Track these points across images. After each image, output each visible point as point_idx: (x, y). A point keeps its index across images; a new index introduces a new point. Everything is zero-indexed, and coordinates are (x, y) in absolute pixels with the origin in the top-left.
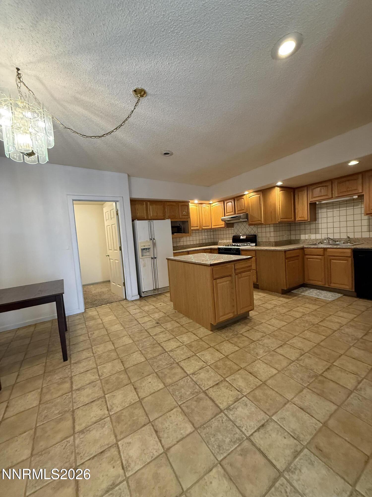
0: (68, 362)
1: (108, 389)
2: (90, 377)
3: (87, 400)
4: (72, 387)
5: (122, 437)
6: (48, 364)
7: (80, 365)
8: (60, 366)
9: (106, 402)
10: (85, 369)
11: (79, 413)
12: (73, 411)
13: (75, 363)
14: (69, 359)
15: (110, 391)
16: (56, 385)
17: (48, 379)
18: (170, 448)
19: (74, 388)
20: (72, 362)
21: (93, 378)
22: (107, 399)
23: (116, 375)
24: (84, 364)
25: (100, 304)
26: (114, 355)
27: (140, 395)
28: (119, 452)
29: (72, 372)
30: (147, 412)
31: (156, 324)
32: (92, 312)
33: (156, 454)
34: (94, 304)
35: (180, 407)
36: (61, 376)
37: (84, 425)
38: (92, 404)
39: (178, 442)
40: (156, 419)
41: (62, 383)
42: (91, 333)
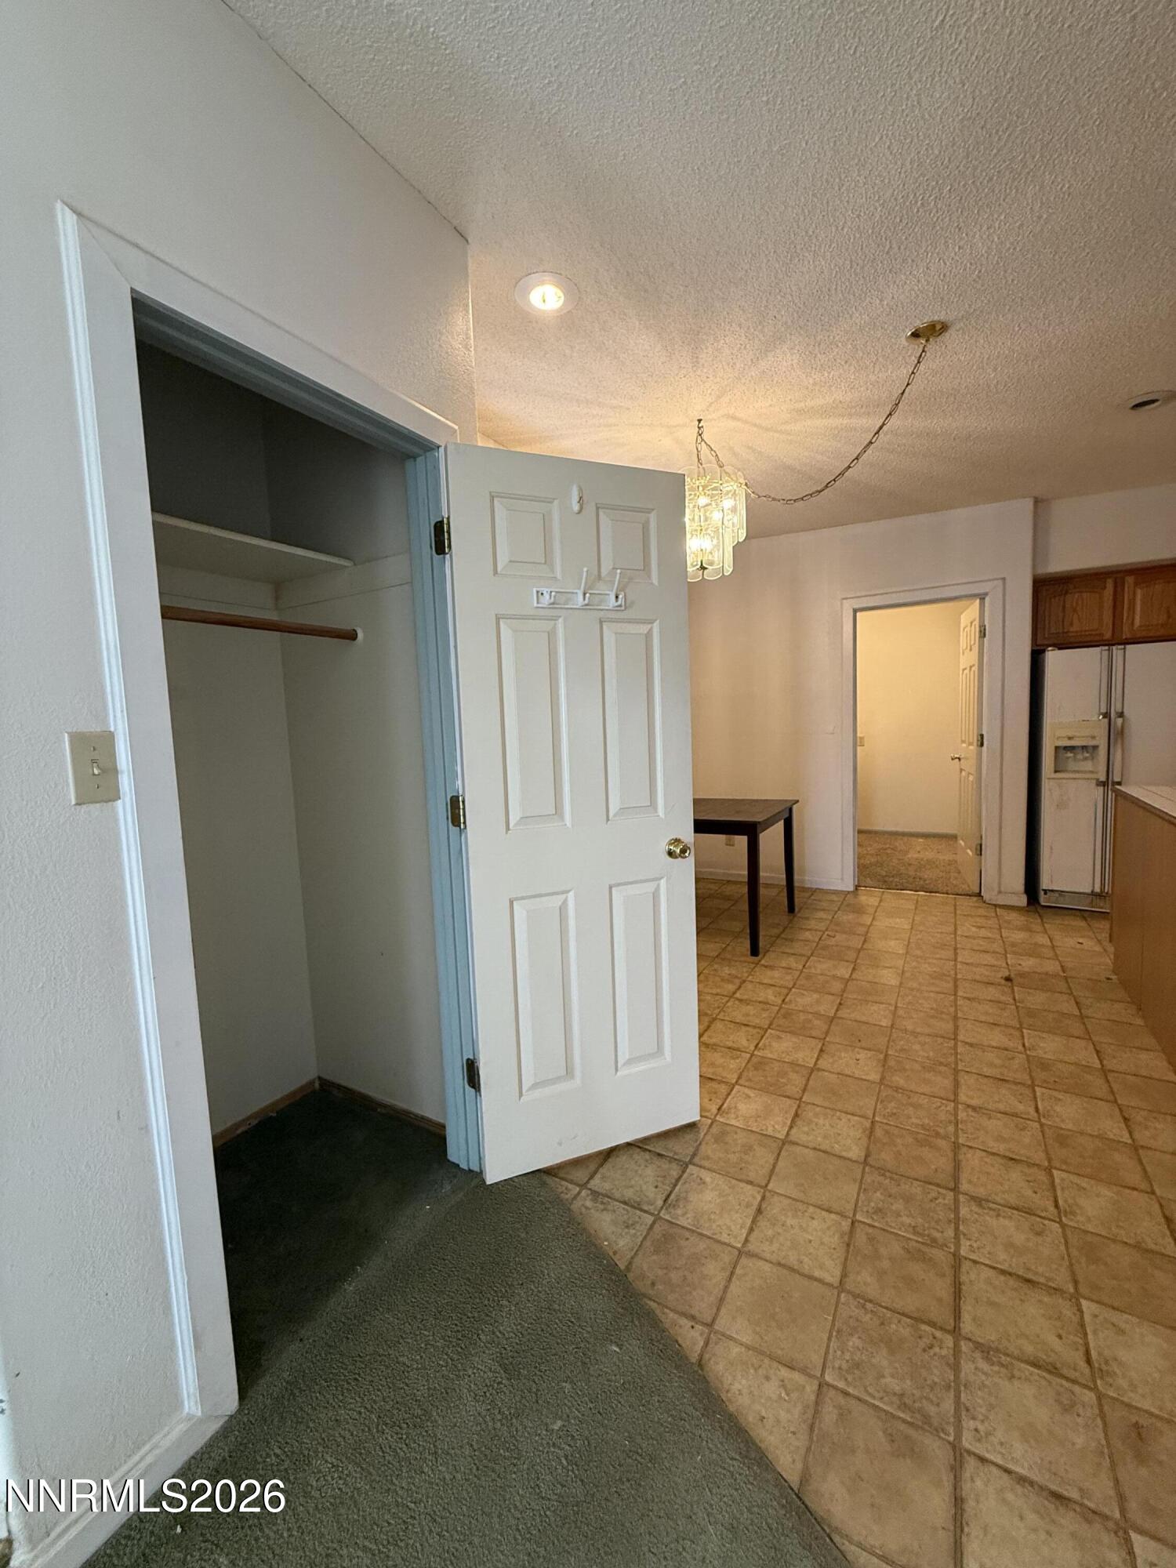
0: (755, 959)
1: (779, 1026)
2: (770, 995)
3: (739, 1018)
4: (734, 993)
5: (747, 1084)
6: (729, 948)
7: (769, 973)
8: (742, 959)
9: (762, 1037)
10: (770, 982)
11: (718, 1025)
12: (714, 1019)
13: (766, 967)
14: (760, 956)
15: (781, 1029)
16: (717, 979)
17: (716, 966)
18: (796, 1144)
19: (738, 995)
20: (763, 962)
21: (771, 998)
22: (767, 1035)
23: (810, 1016)
24: (776, 974)
25: (899, 887)
26: (837, 986)
27: (819, 1062)
28: (729, 1094)
29: (750, 975)
30: (809, 1087)
31: (1003, 982)
32: (869, 899)
33: (770, 1132)
34: (885, 881)
35: (853, 1223)
36: (734, 972)
37: (713, 1040)
38: (743, 1027)
39: (815, 1149)
40: (814, 1104)
41: (729, 981)
42: (830, 933)
